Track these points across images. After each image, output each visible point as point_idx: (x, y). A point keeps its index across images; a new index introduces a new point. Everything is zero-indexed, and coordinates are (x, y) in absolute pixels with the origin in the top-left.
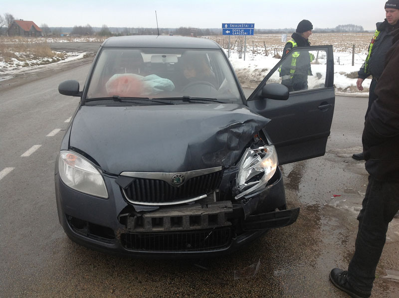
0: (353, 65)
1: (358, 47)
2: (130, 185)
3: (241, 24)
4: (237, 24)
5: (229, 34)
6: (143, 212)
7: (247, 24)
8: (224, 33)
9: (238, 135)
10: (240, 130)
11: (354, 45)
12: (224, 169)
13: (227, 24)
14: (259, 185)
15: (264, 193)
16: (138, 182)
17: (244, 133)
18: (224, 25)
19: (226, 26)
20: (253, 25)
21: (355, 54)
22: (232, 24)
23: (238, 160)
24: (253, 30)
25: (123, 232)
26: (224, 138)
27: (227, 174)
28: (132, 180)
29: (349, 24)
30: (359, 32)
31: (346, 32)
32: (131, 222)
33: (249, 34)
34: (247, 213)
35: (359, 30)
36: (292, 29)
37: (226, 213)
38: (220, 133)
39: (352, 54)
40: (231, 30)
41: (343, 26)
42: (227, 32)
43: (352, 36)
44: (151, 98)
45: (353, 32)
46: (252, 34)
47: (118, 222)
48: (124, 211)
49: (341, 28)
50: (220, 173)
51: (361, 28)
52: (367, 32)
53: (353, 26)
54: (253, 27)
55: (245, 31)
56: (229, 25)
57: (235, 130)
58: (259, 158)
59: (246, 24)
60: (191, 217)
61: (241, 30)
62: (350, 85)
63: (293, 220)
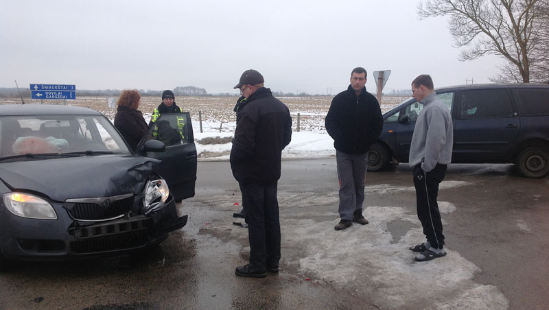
0: (202, 132)
1: (204, 114)
2: (73, 208)
3: (57, 85)
4: (51, 85)
5: (41, 97)
6: (84, 226)
7: (66, 86)
8: (34, 96)
9: (141, 172)
10: (142, 169)
11: (200, 112)
12: (135, 195)
13: (38, 85)
14: (158, 205)
15: (164, 208)
16: (78, 206)
17: (145, 171)
18: (32, 86)
19: (36, 87)
20: (74, 86)
21: (202, 122)
22: (44, 85)
23: (143, 188)
24: (74, 93)
25: (72, 240)
26: (133, 173)
27: (136, 199)
28: (73, 205)
29: (188, 86)
30: (201, 96)
31: (187, 95)
32: (78, 234)
33: (69, 98)
34: (155, 221)
35: (202, 93)
36: (116, 91)
37: (143, 221)
38: (129, 170)
39: (199, 122)
40: (43, 93)
41: (182, 88)
42: (38, 95)
43: (195, 101)
44: (60, 153)
45: (195, 95)
46: (74, 98)
47: (68, 233)
48: (72, 226)
49: (180, 90)
50: (132, 198)
51: (204, 90)
52: (211, 95)
53: (194, 88)
54: (74, 89)
55: (64, 94)
56: (40, 86)
57: (139, 169)
58: (156, 187)
59: (63, 86)
60: (120, 225)
61: (57, 92)
62: (203, 151)
63: (184, 224)
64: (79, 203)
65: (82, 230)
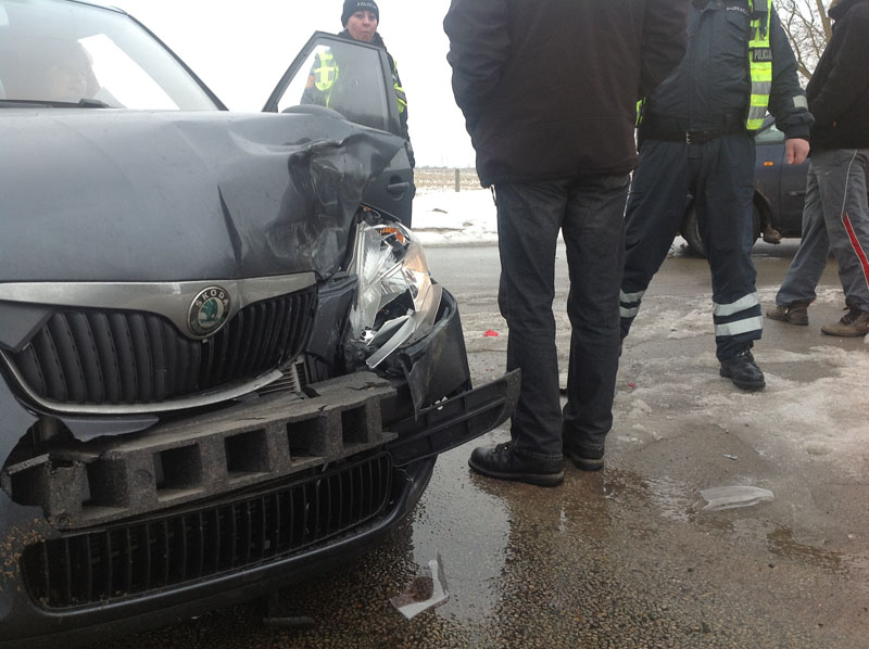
6: (101, 443)
12: (321, 282)
14: (405, 330)
16: (64, 326)
32: (67, 490)
47: (5, 496)
48: (29, 444)
50: (310, 294)
64: (68, 311)
65: (92, 468)
